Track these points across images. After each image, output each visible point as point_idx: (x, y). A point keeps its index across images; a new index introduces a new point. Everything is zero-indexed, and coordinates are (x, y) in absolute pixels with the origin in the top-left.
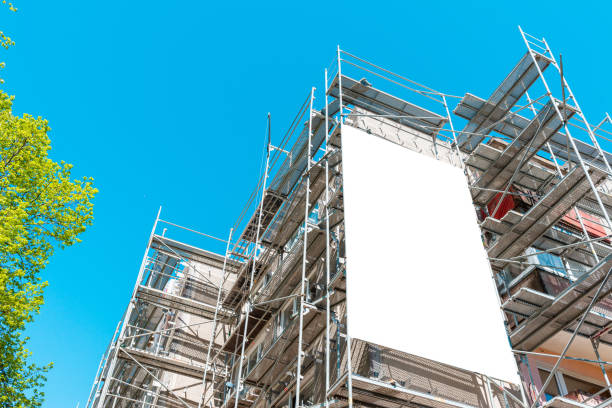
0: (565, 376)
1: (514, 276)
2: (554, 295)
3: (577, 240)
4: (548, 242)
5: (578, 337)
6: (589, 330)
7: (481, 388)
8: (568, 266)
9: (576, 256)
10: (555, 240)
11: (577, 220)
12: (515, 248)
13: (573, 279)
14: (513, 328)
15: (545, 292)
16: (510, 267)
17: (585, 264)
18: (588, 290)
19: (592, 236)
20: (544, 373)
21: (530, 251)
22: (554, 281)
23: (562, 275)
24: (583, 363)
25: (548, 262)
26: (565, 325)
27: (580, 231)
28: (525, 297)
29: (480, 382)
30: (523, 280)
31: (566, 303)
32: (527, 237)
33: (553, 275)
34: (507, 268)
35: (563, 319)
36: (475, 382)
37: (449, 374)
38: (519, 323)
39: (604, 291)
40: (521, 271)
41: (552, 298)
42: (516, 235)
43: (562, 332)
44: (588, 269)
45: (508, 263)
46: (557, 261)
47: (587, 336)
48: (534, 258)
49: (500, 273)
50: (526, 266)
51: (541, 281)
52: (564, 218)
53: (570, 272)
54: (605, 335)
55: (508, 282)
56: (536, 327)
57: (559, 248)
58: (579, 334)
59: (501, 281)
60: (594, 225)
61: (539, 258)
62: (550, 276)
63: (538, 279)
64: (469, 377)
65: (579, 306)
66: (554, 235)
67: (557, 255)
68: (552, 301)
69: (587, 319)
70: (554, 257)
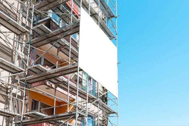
0: (44, 59)
1: (41, 19)
2: (52, 30)
3: (68, 13)
4: (58, 10)
5: (54, 47)
6: (58, 46)
7: (14, 56)
8: (61, 21)
9: (65, 18)
10: (60, 10)
11: (71, 5)
12: (45, 8)
13: (61, 27)
14: (33, 38)
15: (49, 28)
16: (41, 15)
17: (67, 23)
18: (64, 32)
19: (73, 13)
20: (38, 56)
21: (50, 11)
22: (54, 25)
23: (58, 24)
24: (52, 56)
25: (55, 18)
26: (51, 42)
27: (70, 10)
28: (41, 28)
29: (14, 54)
30: (43, 21)
31: (55, 34)
32: (51, 5)
33: (55, 23)
34: (39, 15)
35: (51, 39)
36: (12, 53)
37: (3, 48)
38: (36, 37)
39: (69, 34)
40: (44, 18)
41: (51, 31)
42: (47, 3)
43: (49, 44)
44: (67, 25)
45: (40, 13)
46: (58, 18)
47: (57, 48)
48: (50, 14)
49: (36, 16)
50: (47, 17)
51: (49, 24)
52: (67, 3)
53: (61, 24)
54: (63, 49)
55: (38, 20)
56: (41, 40)
57: (61, 14)
58: (54, 46)
59: (35, 20)
60: (76, 10)
61: (52, 15)
62: (54, 23)
63: (49, 23)
64: (11, 51)
65: (58, 37)
66: (61, 8)
67: (59, 16)
68: (50, 32)
69: (59, 42)
70: (58, 17)
